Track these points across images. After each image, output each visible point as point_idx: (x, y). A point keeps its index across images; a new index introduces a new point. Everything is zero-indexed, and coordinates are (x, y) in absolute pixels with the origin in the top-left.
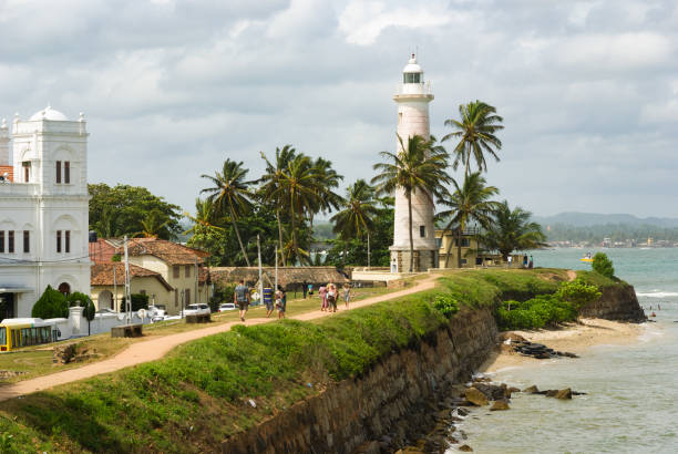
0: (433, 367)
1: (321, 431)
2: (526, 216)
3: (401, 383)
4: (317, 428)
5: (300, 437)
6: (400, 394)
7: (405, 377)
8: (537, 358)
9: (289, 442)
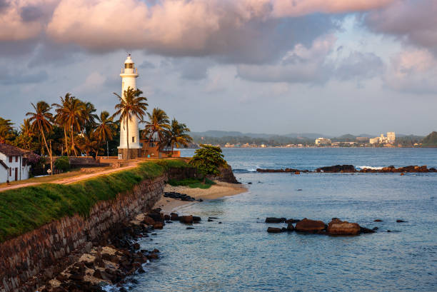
0: (128, 205)
1: (60, 237)
2: (187, 130)
3: (108, 213)
4: (57, 236)
5: (47, 240)
6: (107, 218)
7: (111, 210)
8: (182, 200)
9: (40, 243)
